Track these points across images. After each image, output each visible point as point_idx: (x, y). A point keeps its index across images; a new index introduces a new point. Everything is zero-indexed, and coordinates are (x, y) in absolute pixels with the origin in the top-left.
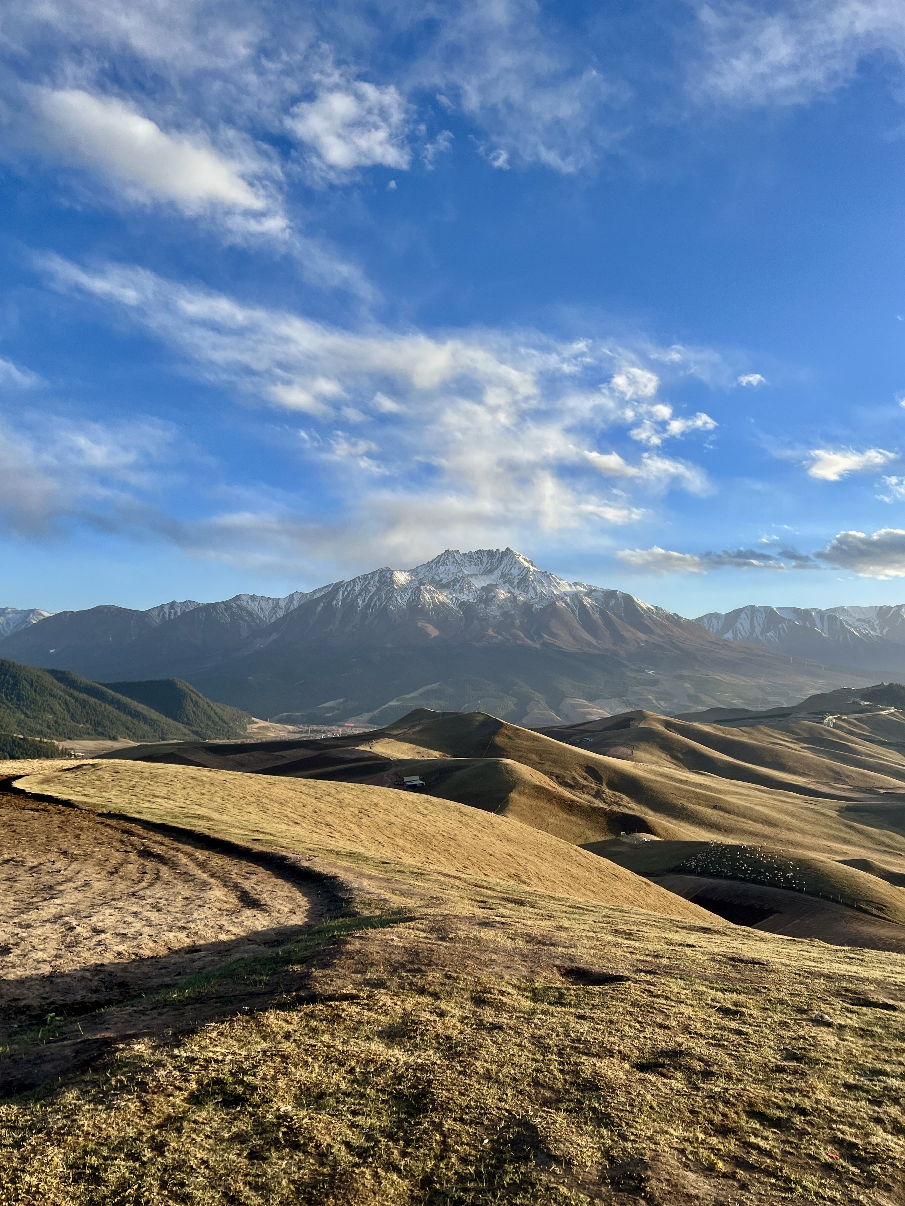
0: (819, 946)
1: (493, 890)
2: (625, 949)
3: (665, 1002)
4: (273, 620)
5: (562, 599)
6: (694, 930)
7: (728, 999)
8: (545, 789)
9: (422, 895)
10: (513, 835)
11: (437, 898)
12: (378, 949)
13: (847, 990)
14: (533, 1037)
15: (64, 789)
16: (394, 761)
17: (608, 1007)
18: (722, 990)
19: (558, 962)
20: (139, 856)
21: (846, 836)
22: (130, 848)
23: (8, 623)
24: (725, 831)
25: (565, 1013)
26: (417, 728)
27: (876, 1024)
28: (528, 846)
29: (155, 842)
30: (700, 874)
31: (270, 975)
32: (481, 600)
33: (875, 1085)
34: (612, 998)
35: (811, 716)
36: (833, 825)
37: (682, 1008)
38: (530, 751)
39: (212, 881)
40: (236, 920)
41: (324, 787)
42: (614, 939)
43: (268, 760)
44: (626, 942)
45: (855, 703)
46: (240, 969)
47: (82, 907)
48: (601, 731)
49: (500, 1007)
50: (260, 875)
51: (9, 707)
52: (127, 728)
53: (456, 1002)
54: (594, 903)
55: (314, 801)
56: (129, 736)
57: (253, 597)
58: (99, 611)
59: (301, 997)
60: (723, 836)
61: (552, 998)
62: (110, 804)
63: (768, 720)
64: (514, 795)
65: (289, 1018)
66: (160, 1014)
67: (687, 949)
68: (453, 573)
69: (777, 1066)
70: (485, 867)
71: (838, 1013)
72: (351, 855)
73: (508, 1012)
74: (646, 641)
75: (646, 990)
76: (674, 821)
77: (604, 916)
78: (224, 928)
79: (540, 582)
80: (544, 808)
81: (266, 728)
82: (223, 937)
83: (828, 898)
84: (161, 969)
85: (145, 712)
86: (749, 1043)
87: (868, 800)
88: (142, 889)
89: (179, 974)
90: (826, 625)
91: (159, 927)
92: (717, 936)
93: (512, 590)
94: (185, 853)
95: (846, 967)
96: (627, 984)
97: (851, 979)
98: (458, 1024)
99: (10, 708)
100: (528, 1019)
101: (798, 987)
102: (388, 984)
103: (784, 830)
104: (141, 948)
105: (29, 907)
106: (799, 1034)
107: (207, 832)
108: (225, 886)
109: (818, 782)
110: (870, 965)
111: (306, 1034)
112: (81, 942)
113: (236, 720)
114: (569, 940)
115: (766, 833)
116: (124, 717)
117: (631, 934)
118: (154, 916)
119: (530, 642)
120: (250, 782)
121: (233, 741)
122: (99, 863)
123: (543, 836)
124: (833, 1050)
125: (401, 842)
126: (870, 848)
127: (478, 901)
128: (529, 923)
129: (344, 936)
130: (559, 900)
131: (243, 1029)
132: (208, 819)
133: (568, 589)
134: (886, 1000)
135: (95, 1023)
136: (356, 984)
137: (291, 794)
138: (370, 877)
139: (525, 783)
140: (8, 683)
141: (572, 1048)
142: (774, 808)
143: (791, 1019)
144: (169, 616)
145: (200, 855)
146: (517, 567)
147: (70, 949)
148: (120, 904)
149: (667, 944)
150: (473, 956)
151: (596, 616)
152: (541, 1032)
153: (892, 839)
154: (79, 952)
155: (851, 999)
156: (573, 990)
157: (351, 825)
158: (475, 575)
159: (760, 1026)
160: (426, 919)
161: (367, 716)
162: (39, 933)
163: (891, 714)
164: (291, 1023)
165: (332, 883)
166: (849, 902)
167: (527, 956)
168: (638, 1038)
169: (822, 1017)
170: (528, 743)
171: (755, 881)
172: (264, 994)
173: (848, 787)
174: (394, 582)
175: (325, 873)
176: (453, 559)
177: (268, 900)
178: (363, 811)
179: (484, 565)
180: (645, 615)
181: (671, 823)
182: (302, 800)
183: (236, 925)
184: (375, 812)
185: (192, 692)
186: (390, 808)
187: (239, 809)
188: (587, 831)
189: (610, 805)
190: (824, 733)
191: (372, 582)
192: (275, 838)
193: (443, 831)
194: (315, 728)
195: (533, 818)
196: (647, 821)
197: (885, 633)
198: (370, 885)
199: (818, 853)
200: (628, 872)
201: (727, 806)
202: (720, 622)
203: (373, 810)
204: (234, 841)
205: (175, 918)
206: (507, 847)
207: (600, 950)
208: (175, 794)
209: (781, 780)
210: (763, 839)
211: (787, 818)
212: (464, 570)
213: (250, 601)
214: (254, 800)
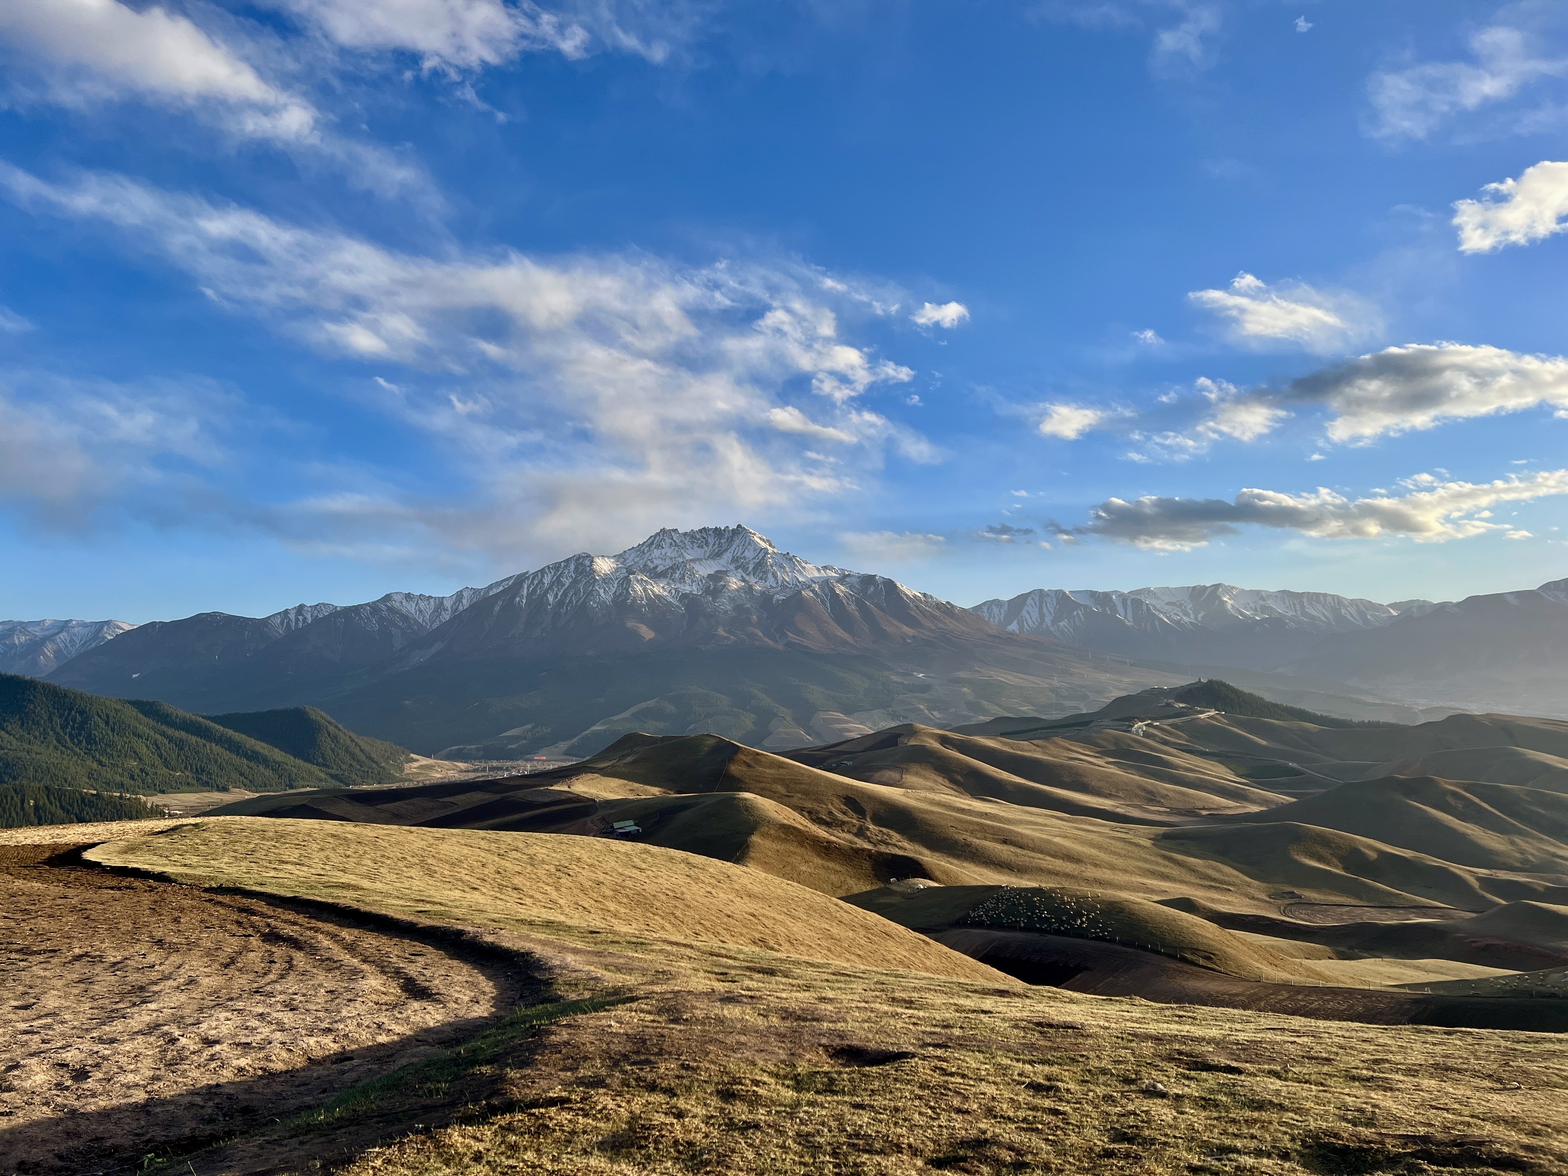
0: (1141, 1005)
1: (735, 959)
2: (907, 1020)
3: (961, 1081)
4: (435, 626)
5: (809, 587)
6: (988, 994)
7: (1039, 1073)
8: (795, 828)
9: (644, 969)
10: (756, 889)
11: (663, 972)
12: (592, 1038)
13: (1180, 1053)
14: (799, 1134)
15: (155, 858)
16: (600, 803)
17: (891, 1092)
18: (1031, 1063)
19: (824, 1041)
20: (263, 941)
21: (1163, 870)
22: (250, 931)
23: (72, 640)
24: (1019, 871)
25: (838, 1103)
26: (629, 759)
27: (1220, 1092)
28: (775, 902)
29: (285, 921)
30: (990, 927)
31: (450, 1082)
32: (707, 591)
33: (1226, 1165)
34: (896, 1080)
35: (1116, 723)
36: (1148, 857)
37: (984, 1087)
38: (776, 780)
39: (365, 967)
40: (399, 1016)
41: (509, 841)
42: (891, 1009)
43: (433, 809)
44: (906, 1011)
45: (1168, 705)
46: (409, 1077)
47: (187, 1012)
48: (862, 751)
49: (754, 1101)
50: (429, 956)
51: (75, 753)
52: (242, 774)
53: (697, 1098)
54: (862, 967)
55: (497, 859)
56: (245, 786)
57: (408, 596)
58: (199, 620)
59: (494, 1105)
60: (1017, 877)
61: (819, 1086)
62: (220, 875)
63: (1064, 730)
64: (755, 838)
65: (478, 1135)
66: (302, 1143)
67: (982, 1016)
68: (671, 558)
69: (1104, 1150)
70: (723, 932)
71: (1173, 1080)
72: (548, 924)
73: (765, 1106)
74: (914, 637)
75: (936, 1068)
76: (955, 862)
77: (877, 983)
78: (384, 1027)
79: (781, 567)
80: (795, 853)
81: (430, 767)
82: (383, 1039)
83: (1145, 948)
84: (298, 1086)
85: (266, 752)
86: (1068, 1124)
87: (1189, 825)
88: (269, 984)
89: (324, 1091)
90: (1130, 611)
91: (294, 1031)
92: (1017, 999)
93: (747, 578)
94: (328, 934)
95: (1176, 1026)
96: (913, 1062)
97: (1185, 1039)
98: (702, 1125)
99: (78, 755)
100: (791, 1113)
101: (1123, 1052)
102: (608, 1081)
103: (1089, 866)
104: (270, 1061)
105: (112, 1016)
106: (1129, 1108)
107: (355, 905)
108: (383, 972)
109: (1127, 805)
110: (1203, 1023)
111: (502, 1153)
112: (187, 1058)
113: (388, 758)
114: (836, 1013)
115: (1068, 871)
116: (236, 760)
117: (912, 1002)
118: (287, 1018)
119: (771, 643)
120: (411, 837)
121: (385, 786)
122: (208, 953)
123: (794, 889)
124: (1170, 1126)
125: (612, 906)
126: (1193, 884)
127: (716, 974)
128: (784, 995)
129: (546, 1025)
130: (818, 967)
131: (418, 1153)
132: (356, 888)
133: (816, 574)
134: (1228, 1062)
135: (214, 1162)
136: (565, 1084)
137: (466, 851)
138: (576, 951)
139: (769, 822)
140: (74, 721)
141: (849, 1145)
142: (1076, 839)
143: (1117, 1092)
144: (296, 623)
145: (347, 934)
146: (752, 548)
147: (172, 1068)
148: (240, 1005)
149: (957, 1011)
150: (716, 1040)
151: (852, 607)
152: (809, 1129)
153: (1219, 871)
154: (186, 1070)
155: (1187, 1064)
156: (846, 1074)
157: (547, 888)
158: (699, 560)
159: (1080, 1103)
160: (651, 998)
161: (563, 746)
162: (127, 1048)
163: (1211, 717)
164: (482, 1141)
165: (526, 961)
166: (1170, 952)
167: (785, 1036)
168: (931, 1127)
169: (1154, 1087)
170: (772, 771)
171: (1058, 932)
172: (443, 1106)
173: (1164, 809)
174: (594, 572)
175: (515, 949)
176: (670, 541)
177: (441, 987)
178: (562, 869)
179: (710, 546)
180: (911, 605)
181: (951, 864)
182: (480, 859)
183: (400, 1021)
184: (577, 869)
185: (330, 723)
186: (597, 863)
187: (397, 874)
188: (848, 879)
189: (875, 845)
190: (1133, 744)
191: (566, 572)
192: (447, 909)
193: (667, 889)
194: (495, 765)
195: (781, 866)
196: (922, 863)
197: (1200, 619)
198: (575, 961)
199: (1132, 893)
200: (901, 928)
201: (1020, 839)
202: (1002, 610)
203: (574, 867)
204: (392, 914)
205: (316, 1017)
206: (750, 905)
207: (876, 1022)
208: (310, 858)
209: (1083, 804)
210: (1064, 879)
211: (1092, 850)
212: (685, 554)
213: (404, 601)
214: (417, 862)
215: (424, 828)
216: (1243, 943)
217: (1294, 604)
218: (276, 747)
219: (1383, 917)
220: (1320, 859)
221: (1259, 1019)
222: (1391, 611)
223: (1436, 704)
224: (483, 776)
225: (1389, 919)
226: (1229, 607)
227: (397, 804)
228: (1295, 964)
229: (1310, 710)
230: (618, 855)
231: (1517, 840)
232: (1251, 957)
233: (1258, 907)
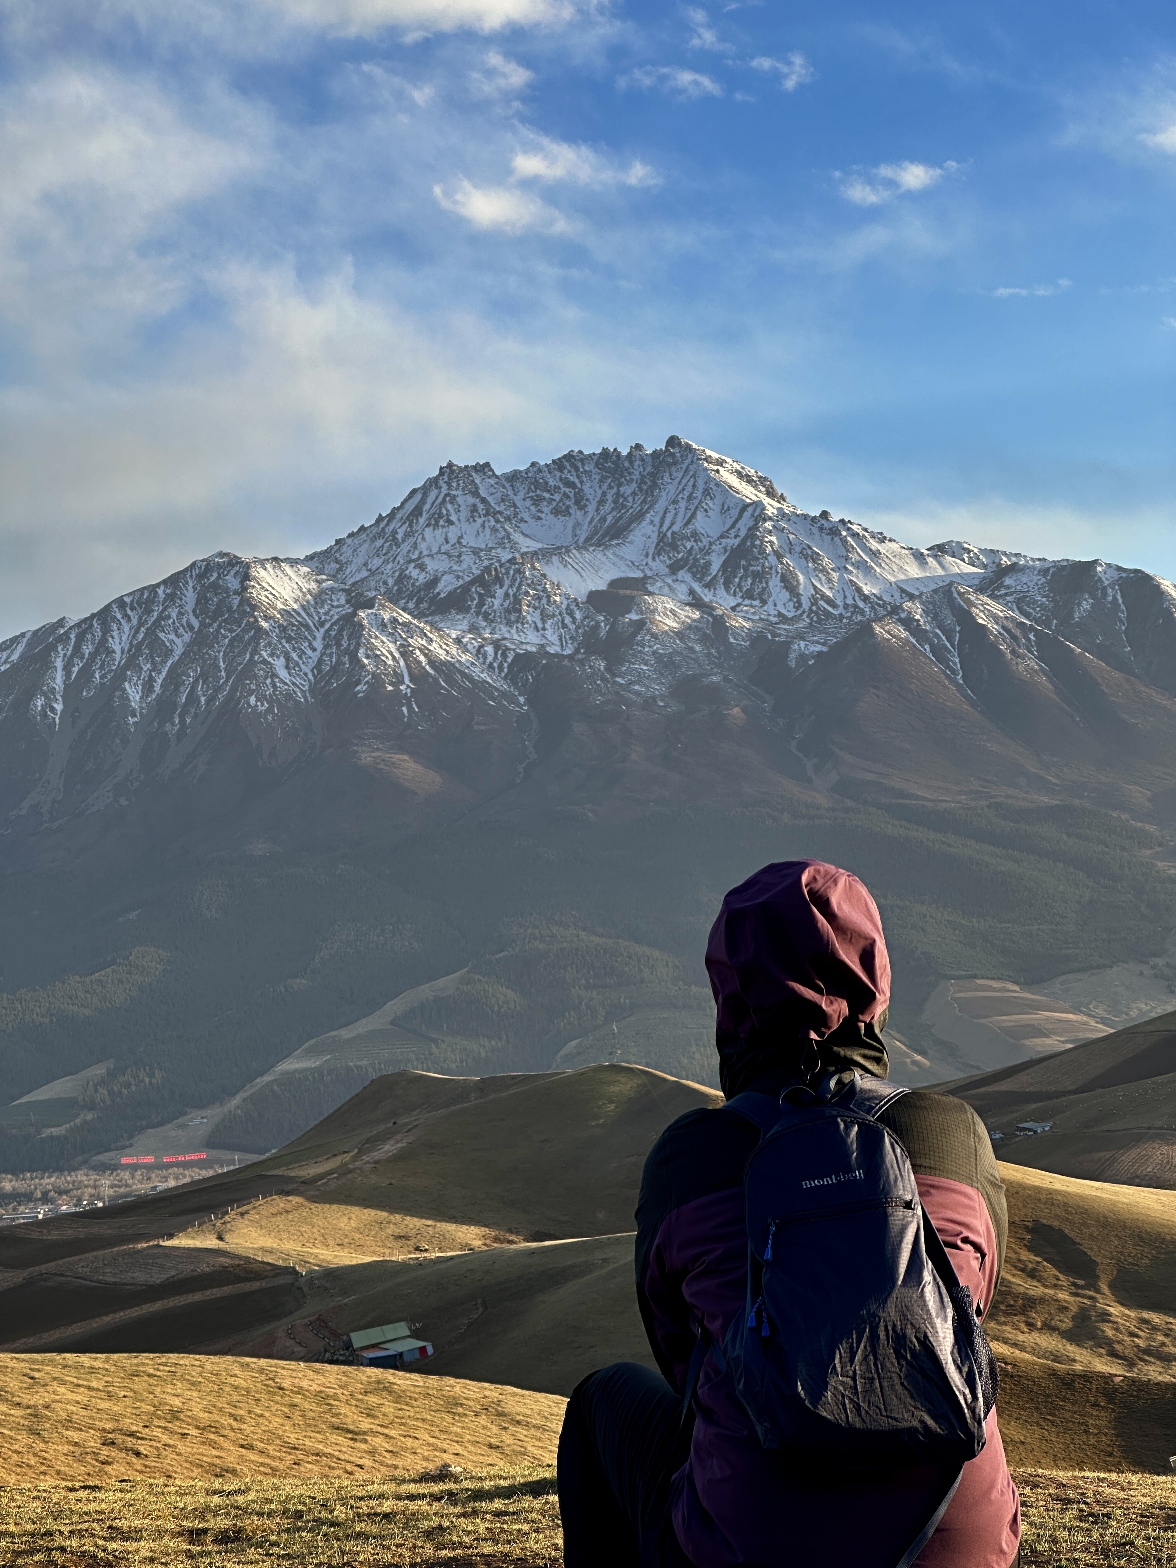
5: (895, 610)
26: (389, 1148)
32: (590, 642)
68: (476, 552)
79: (807, 555)
93: (707, 596)
133: (914, 571)
146: (714, 505)
151: (1029, 663)
158: (560, 551)
161: (200, 1122)
174: (254, 608)
176: (471, 500)
179: (591, 508)
186: (228, 1421)
189: (1131, 1365)
191: (174, 613)
194: (10, 1185)
212: (517, 537)
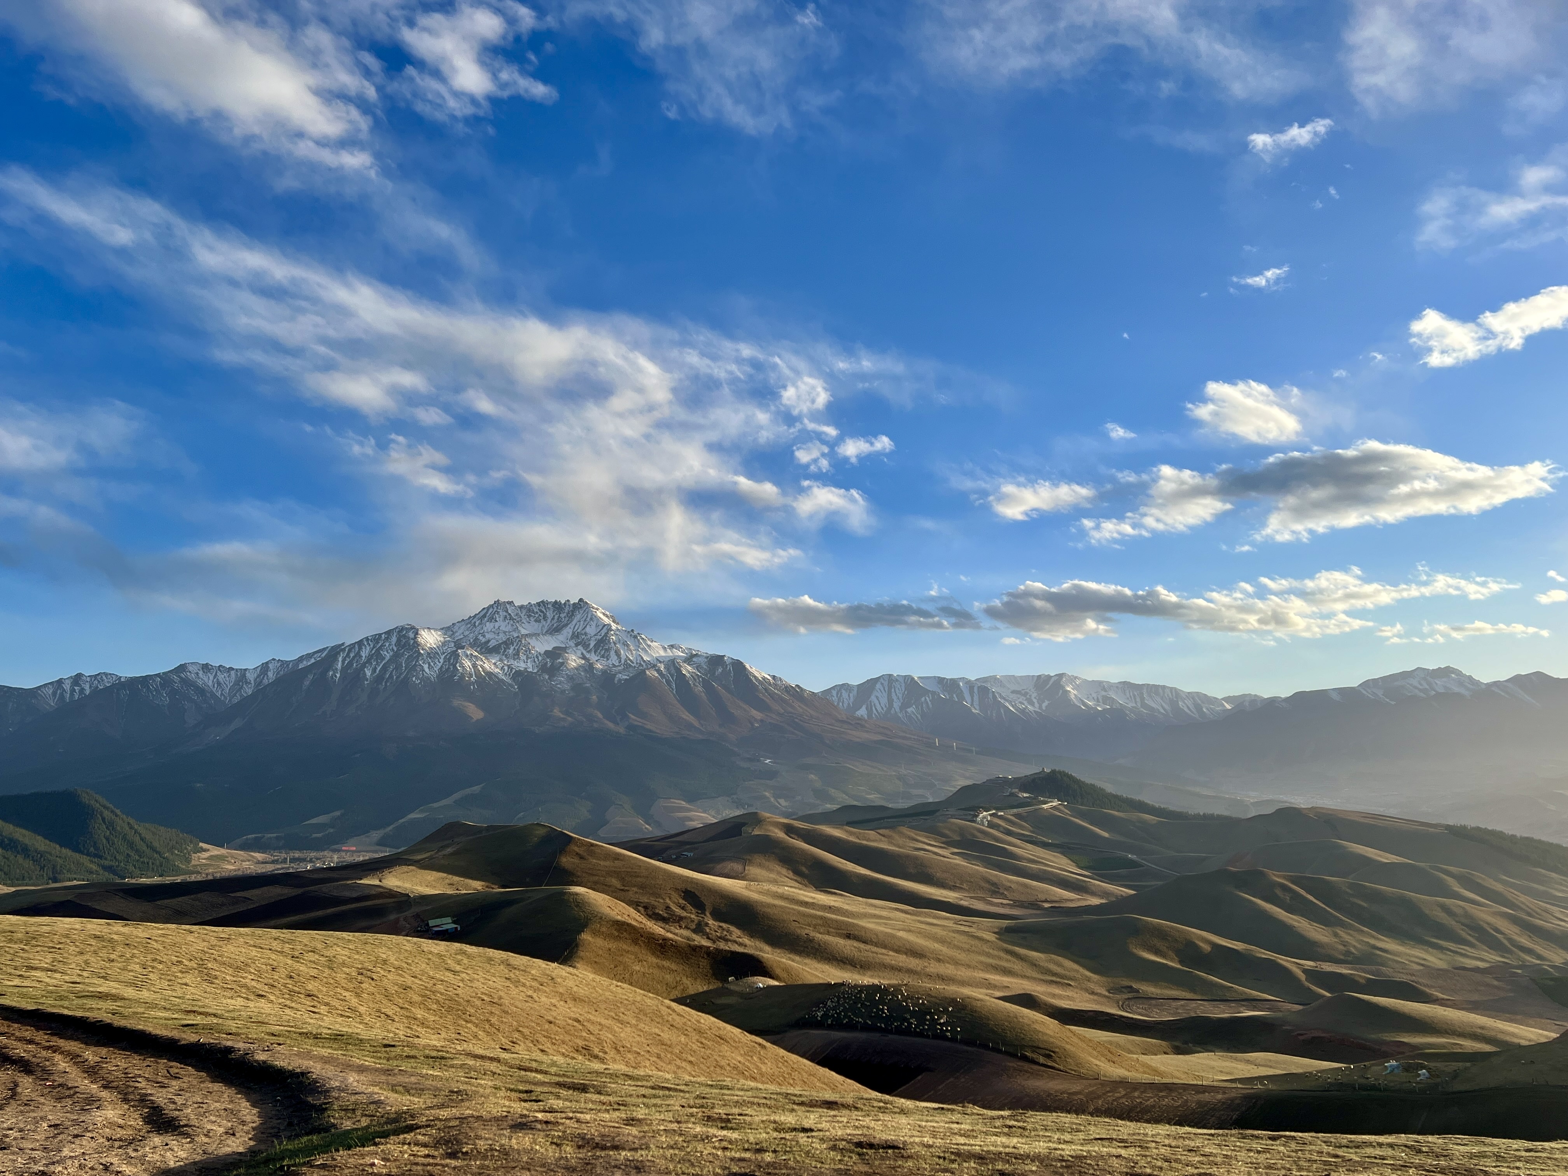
0: (973, 1114)
1: (546, 1073)
2: (717, 1144)
4: (236, 700)
5: (654, 666)
6: (815, 1106)
8: (629, 925)
9: (437, 1089)
10: (582, 991)
11: (457, 1092)
16: (415, 898)
21: (1005, 964)
24: (861, 967)
26: (449, 850)
28: (603, 1006)
29: (19, 1039)
30: (830, 1027)
32: (543, 668)
35: (962, 812)
36: (991, 951)
38: (610, 873)
39: (105, 1094)
40: (133, 1154)
41: (305, 941)
42: (704, 1130)
43: (223, 905)
44: (720, 1132)
45: (1012, 794)
48: (703, 842)
50: (186, 1079)
54: (688, 1078)
55: (290, 962)
57: (206, 667)
60: (859, 974)
63: (910, 819)
64: (586, 936)
67: (801, 1135)
68: (505, 632)
72: (337, 1038)
74: (762, 721)
76: (797, 958)
77: (698, 1097)
78: (111, 1168)
79: (625, 644)
80: (627, 952)
81: (221, 858)
83: (986, 1047)
85: (27, 841)
87: (1031, 918)
90: (976, 698)
92: (845, 1112)
93: (588, 656)
94: (67, 1053)
95: (1004, 1139)
97: (1008, 1157)
103: (932, 962)
107: (107, 1018)
108: (126, 1100)
109: (971, 898)
110: (1033, 1133)
113: (173, 847)
114: (640, 1138)
115: (911, 966)
117: (728, 1121)
119: (611, 725)
120: (190, 938)
121: (168, 880)
123: (625, 991)
125: (419, 1013)
126: (1035, 979)
127: (521, 1092)
128: (588, 1117)
129: (299, 1165)
130: (638, 1080)
132: (115, 998)
133: (662, 653)
137: (254, 952)
138: (361, 1069)
139: (601, 918)
142: (920, 933)
144: (72, 694)
145: (91, 1055)
146: (593, 624)
149: (776, 1130)
151: (699, 689)
153: (1060, 965)
157: (346, 994)
158: (535, 635)
160: (433, 1127)
161: (376, 835)
163: (1054, 808)
165: (301, 1082)
166: (1011, 1050)
167: (574, 1170)
170: (607, 863)
171: (898, 1031)
173: (1008, 902)
174: (419, 645)
175: (290, 1068)
176: (505, 614)
177: (192, 1116)
178: (365, 972)
179: (549, 621)
180: (760, 687)
181: (793, 961)
182: (271, 962)
183: (133, 1161)
184: (382, 972)
185: (105, 807)
186: (405, 965)
187: (169, 980)
188: (684, 980)
189: (714, 942)
190: (979, 834)
191: (387, 644)
192: (220, 1021)
193: (483, 993)
194: (297, 855)
195: (612, 966)
196: (763, 960)
197: (1044, 708)
198: (358, 1081)
199: (974, 989)
200: (737, 1031)
201: (863, 934)
202: (851, 695)
203: (379, 969)
204: (151, 1029)
205: (30, 1158)
206: (574, 1009)
207: (681, 1149)
208: (65, 963)
209: (928, 896)
210: (907, 975)
211: (936, 945)
212: (520, 628)
213: (201, 673)
214: (195, 966)
215: (207, 927)
216: (1082, 1039)
217: (1134, 696)
218: (39, 835)
219: (1216, 1010)
220: (1157, 952)
221: (1089, 1127)
222: (1225, 704)
223: (1266, 797)
224: (282, 868)
225: (1221, 1012)
226: (1073, 697)
227: (180, 899)
228: (1132, 1061)
229: (1149, 802)
230: (430, 956)
231: (1340, 932)
232: (1090, 1055)
233: (1098, 1003)
